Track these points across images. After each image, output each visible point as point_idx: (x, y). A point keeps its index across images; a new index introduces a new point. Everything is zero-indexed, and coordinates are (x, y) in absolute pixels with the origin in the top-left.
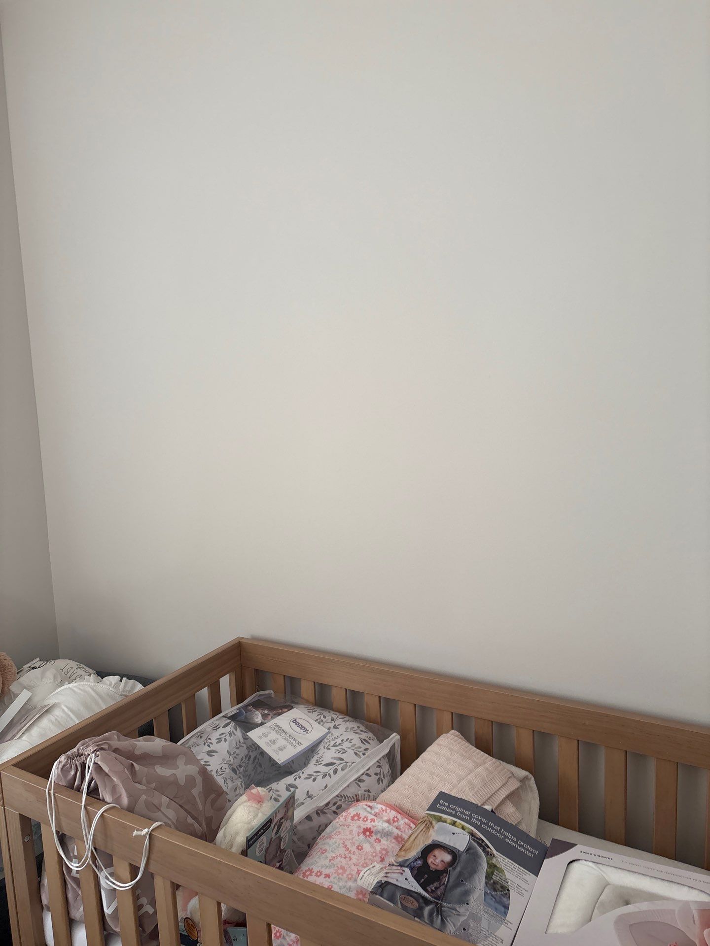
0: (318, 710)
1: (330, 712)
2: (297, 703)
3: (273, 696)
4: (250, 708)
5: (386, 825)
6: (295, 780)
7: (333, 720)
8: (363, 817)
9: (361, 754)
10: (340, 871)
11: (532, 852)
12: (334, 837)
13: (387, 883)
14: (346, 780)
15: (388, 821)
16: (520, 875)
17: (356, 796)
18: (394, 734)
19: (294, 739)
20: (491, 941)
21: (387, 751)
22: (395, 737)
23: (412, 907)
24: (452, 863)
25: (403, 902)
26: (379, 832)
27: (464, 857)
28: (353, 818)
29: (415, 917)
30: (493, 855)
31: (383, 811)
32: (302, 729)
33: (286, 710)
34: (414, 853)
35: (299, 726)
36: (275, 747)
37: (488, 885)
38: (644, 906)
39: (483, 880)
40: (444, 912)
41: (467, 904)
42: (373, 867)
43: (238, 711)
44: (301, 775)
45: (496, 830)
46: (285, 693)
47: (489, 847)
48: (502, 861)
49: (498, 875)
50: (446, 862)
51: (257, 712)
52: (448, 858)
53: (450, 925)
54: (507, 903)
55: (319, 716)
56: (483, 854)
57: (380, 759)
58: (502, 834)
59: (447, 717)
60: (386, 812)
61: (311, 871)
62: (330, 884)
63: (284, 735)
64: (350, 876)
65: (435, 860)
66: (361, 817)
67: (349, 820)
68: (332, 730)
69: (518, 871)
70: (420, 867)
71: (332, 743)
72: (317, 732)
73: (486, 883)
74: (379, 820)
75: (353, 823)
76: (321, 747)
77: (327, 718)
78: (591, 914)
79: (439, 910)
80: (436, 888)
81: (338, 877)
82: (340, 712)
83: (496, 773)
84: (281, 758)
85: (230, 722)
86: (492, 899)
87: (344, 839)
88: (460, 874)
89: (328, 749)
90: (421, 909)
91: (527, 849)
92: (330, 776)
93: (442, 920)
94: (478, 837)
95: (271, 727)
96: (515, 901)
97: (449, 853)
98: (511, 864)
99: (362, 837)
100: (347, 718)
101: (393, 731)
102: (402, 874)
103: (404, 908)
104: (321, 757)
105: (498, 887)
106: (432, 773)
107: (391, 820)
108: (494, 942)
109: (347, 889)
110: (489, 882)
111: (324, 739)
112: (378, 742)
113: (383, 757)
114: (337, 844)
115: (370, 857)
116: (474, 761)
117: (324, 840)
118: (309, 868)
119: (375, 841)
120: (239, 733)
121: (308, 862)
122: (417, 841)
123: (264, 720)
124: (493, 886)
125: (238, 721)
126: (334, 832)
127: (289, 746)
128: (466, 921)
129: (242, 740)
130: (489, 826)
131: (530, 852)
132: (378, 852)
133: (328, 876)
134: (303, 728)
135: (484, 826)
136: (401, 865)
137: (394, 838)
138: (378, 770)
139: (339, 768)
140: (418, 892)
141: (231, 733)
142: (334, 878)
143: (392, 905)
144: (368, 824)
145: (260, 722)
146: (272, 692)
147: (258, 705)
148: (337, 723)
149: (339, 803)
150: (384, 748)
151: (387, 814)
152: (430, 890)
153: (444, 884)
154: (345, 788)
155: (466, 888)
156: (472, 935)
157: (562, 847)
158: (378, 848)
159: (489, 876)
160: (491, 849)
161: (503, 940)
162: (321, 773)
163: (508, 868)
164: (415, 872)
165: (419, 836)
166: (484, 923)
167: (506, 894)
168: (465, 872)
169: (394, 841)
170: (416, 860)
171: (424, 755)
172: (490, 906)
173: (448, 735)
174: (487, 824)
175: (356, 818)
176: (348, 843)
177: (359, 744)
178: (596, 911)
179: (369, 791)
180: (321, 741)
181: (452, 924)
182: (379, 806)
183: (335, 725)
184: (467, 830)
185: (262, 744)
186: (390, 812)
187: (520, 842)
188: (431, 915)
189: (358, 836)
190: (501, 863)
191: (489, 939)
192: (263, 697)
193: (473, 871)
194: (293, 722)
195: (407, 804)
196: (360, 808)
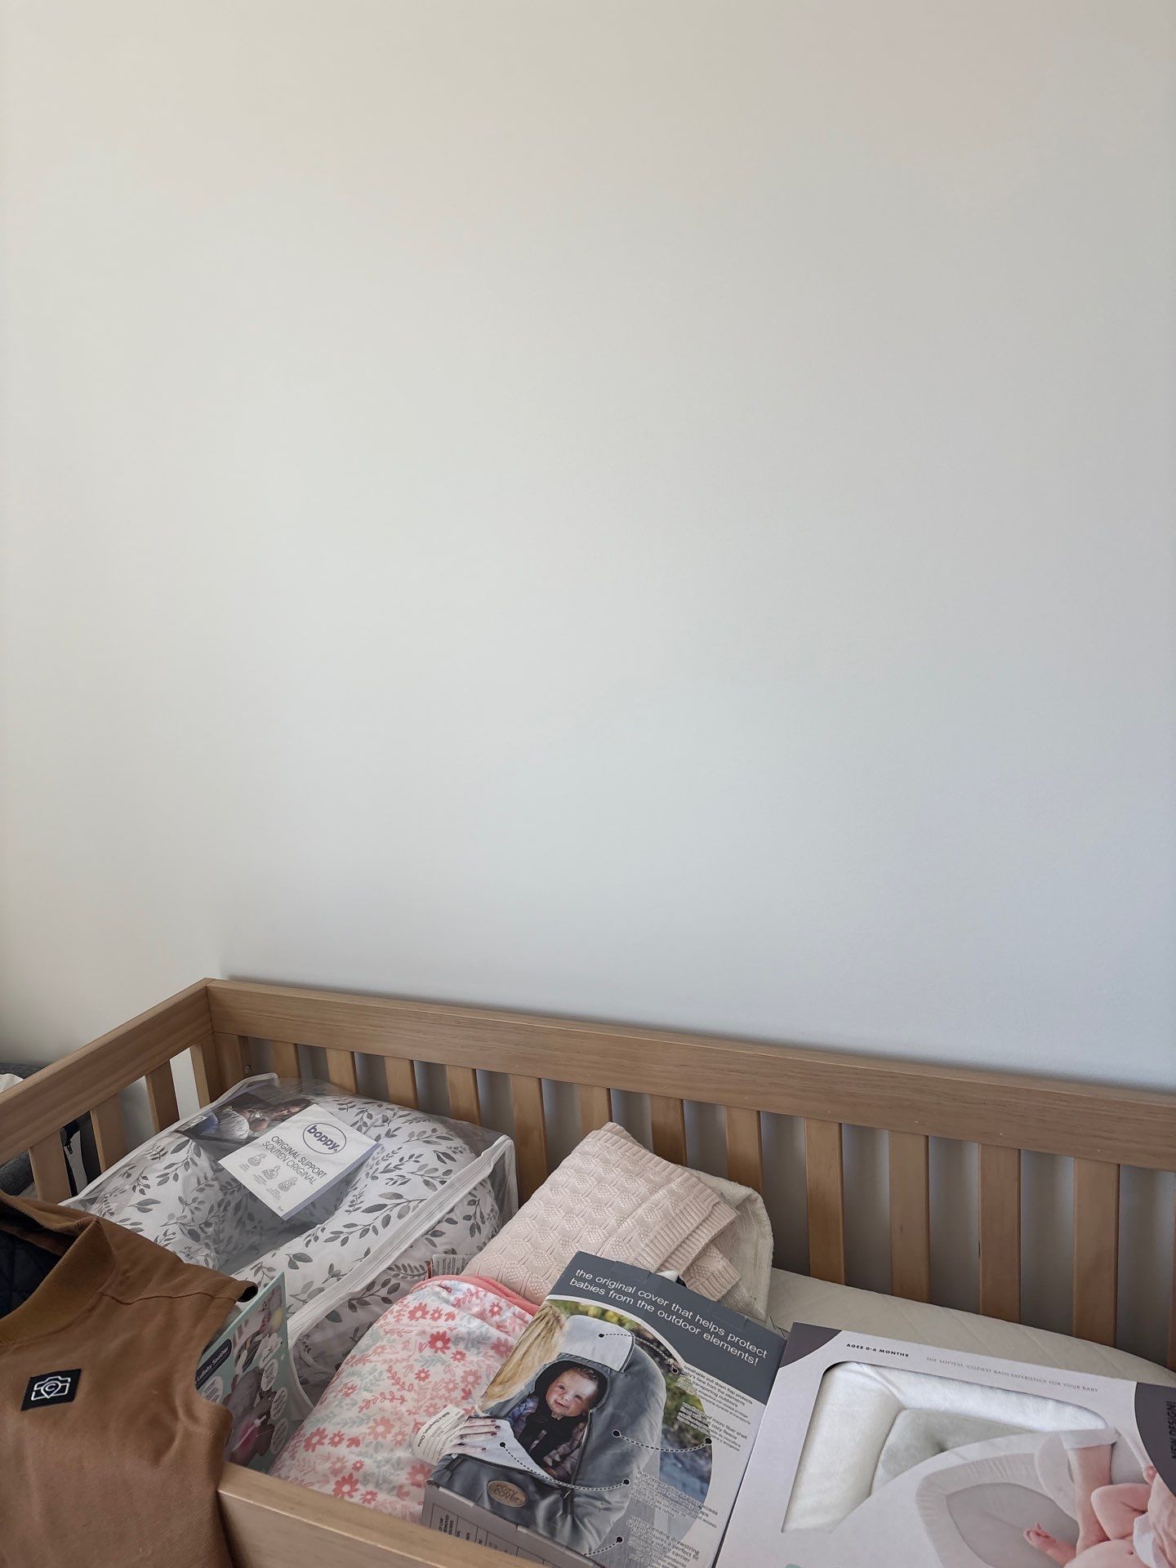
0: (359, 1103)
1: (380, 1106)
2: (320, 1093)
3: (277, 1083)
4: (229, 1109)
5: (476, 1324)
6: (307, 1245)
7: (386, 1120)
8: (432, 1312)
9: (436, 1183)
10: (380, 1429)
11: (754, 1355)
12: (371, 1358)
13: (463, 1458)
14: (408, 1236)
15: (481, 1316)
16: (731, 1405)
17: (428, 1263)
18: (503, 1137)
19: (312, 1166)
20: (674, 1557)
21: (489, 1170)
22: (503, 1144)
23: (512, 1504)
24: (596, 1400)
25: (496, 1497)
26: (463, 1339)
27: (621, 1383)
28: (412, 1315)
29: (517, 1525)
30: (678, 1371)
31: (472, 1295)
32: (326, 1144)
33: (298, 1109)
34: (521, 1386)
35: (320, 1140)
36: (273, 1184)
37: (669, 1436)
38: (972, 1452)
39: (659, 1425)
40: (579, 1506)
41: (627, 1482)
42: (444, 1416)
43: (205, 1118)
44: (319, 1233)
45: (685, 1319)
46: (300, 1077)
47: (670, 1356)
48: (695, 1380)
49: (687, 1412)
50: (584, 1397)
51: (241, 1118)
52: (588, 1388)
53: (590, 1532)
54: (706, 1469)
55: (361, 1115)
56: (659, 1371)
57: (475, 1189)
58: (698, 1325)
59: (599, 1097)
60: (477, 1298)
61: (321, 1433)
62: (358, 1459)
63: (291, 1158)
64: (399, 1438)
65: (562, 1395)
66: (428, 1312)
67: (405, 1320)
68: (384, 1141)
69: (727, 1398)
70: (531, 1414)
71: (383, 1165)
72: (355, 1145)
73: (665, 1432)
74: (462, 1314)
75: (412, 1325)
76: (362, 1175)
77: (375, 1117)
78: (870, 1478)
79: (568, 1503)
80: (564, 1457)
81: (375, 1442)
82: (402, 1103)
83: (691, 1197)
84: (284, 1205)
85: (188, 1140)
86: (675, 1465)
87: (391, 1360)
88: (613, 1419)
89: (374, 1178)
90: (531, 1505)
91: (745, 1350)
92: (375, 1231)
93: (575, 1526)
94: (651, 1337)
95: (266, 1146)
96: (722, 1462)
97: (591, 1378)
98: (713, 1385)
99: (428, 1352)
100: (417, 1114)
101: (501, 1131)
102: (494, 1434)
103: (497, 1509)
104: (361, 1195)
105: (689, 1436)
106: (569, 1211)
107: (487, 1312)
108: (678, 1559)
109: (393, 1465)
110: (672, 1430)
111: (368, 1158)
112: (473, 1155)
113: (480, 1183)
114: (376, 1374)
115: (443, 1392)
116: (649, 1181)
117: (352, 1366)
118: (319, 1429)
119: (455, 1358)
120: (204, 1161)
121: (319, 1416)
122: (529, 1359)
123: (254, 1131)
124: (678, 1436)
125: (203, 1138)
126: (374, 1348)
127: (301, 1179)
128: (622, 1521)
129: (210, 1174)
130: (671, 1313)
131: (750, 1353)
132: (458, 1380)
133: (355, 1442)
134: (329, 1143)
135: (661, 1314)
136: (494, 1415)
137: (492, 1348)
138: (471, 1210)
139: (394, 1214)
140: (526, 1469)
141: (187, 1163)
142: (367, 1446)
143: (471, 1504)
144: (442, 1326)
145: (245, 1136)
146: (275, 1075)
147: (241, 1104)
148: (393, 1126)
149: (393, 1282)
150: (484, 1166)
151: (478, 1301)
152: (550, 1463)
153: (580, 1443)
154: (405, 1251)
155: (624, 1448)
156: (633, 1550)
157: (813, 1337)
158: (459, 1369)
159: (670, 1417)
160: (675, 1359)
161: (697, 1553)
162: (357, 1228)
163: (709, 1393)
164: (523, 1426)
165: (533, 1349)
166: (660, 1521)
167: (704, 1450)
168: (623, 1414)
169: (491, 1353)
170: (524, 1401)
171: (556, 1176)
172: (670, 1478)
173: (602, 1132)
174: (667, 1309)
175: (419, 1314)
176: (399, 1368)
177: (433, 1162)
178: (880, 1471)
179: (453, 1252)
180: (362, 1165)
181: (593, 1531)
182: (465, 1286)
183: (389, 1130)
184: (627, 1326)
185: (248, 1180)
186: (485, 1296)
187: (732, 1337)
188: (550, 1518)
189: (421, 1350)
190: (694, 1386)
191: (669, 1554)
192: (254, 1087)
193: (640, 1410)
194: (309, 1131)
195: (520, 1275)
196: (429, 1294)
